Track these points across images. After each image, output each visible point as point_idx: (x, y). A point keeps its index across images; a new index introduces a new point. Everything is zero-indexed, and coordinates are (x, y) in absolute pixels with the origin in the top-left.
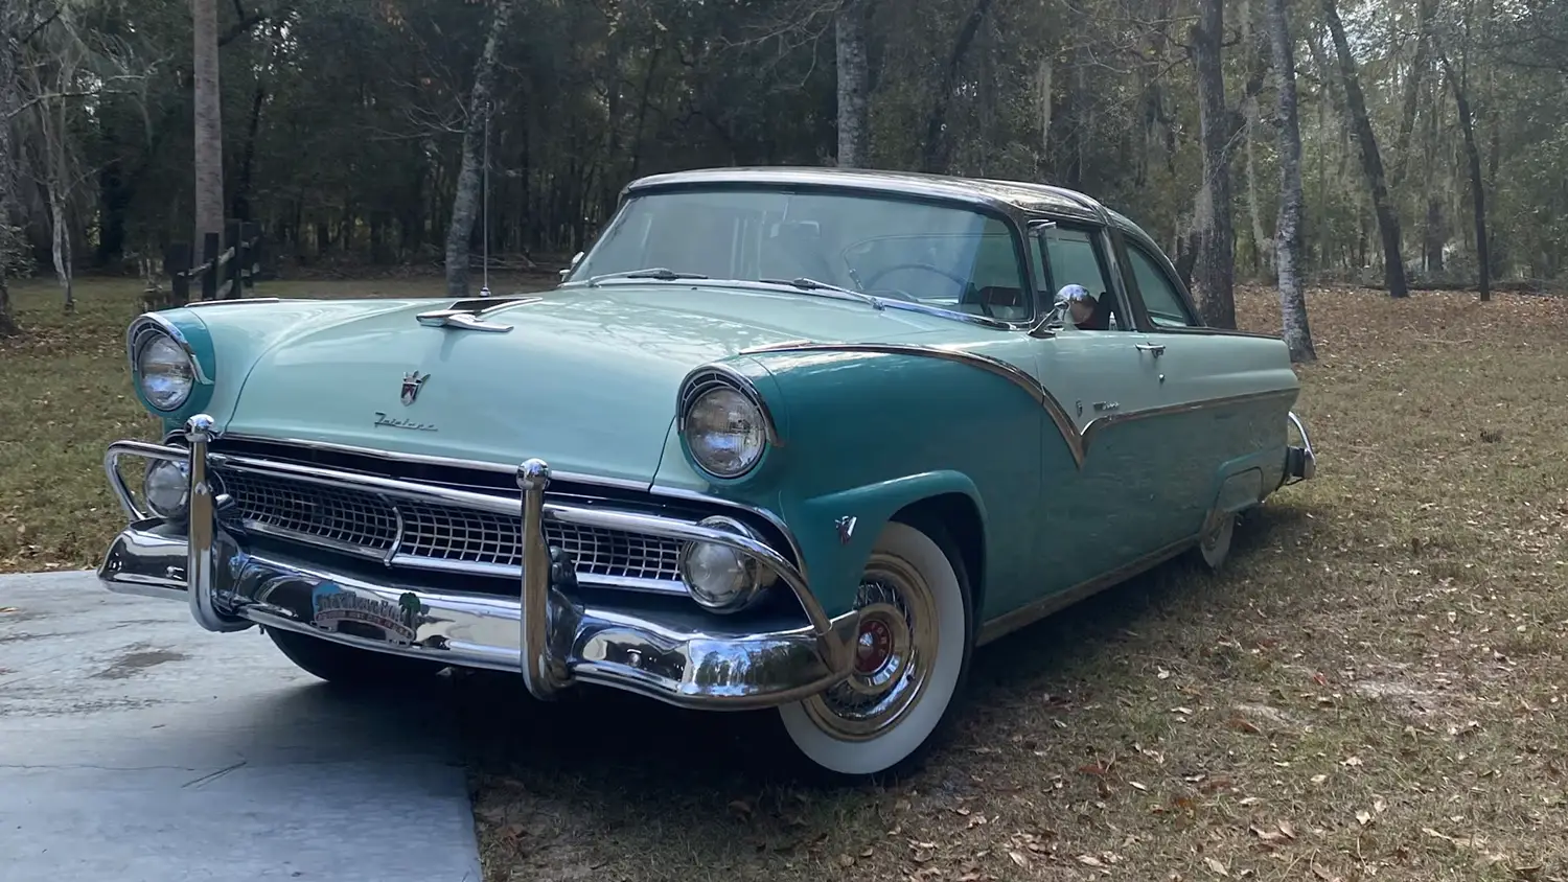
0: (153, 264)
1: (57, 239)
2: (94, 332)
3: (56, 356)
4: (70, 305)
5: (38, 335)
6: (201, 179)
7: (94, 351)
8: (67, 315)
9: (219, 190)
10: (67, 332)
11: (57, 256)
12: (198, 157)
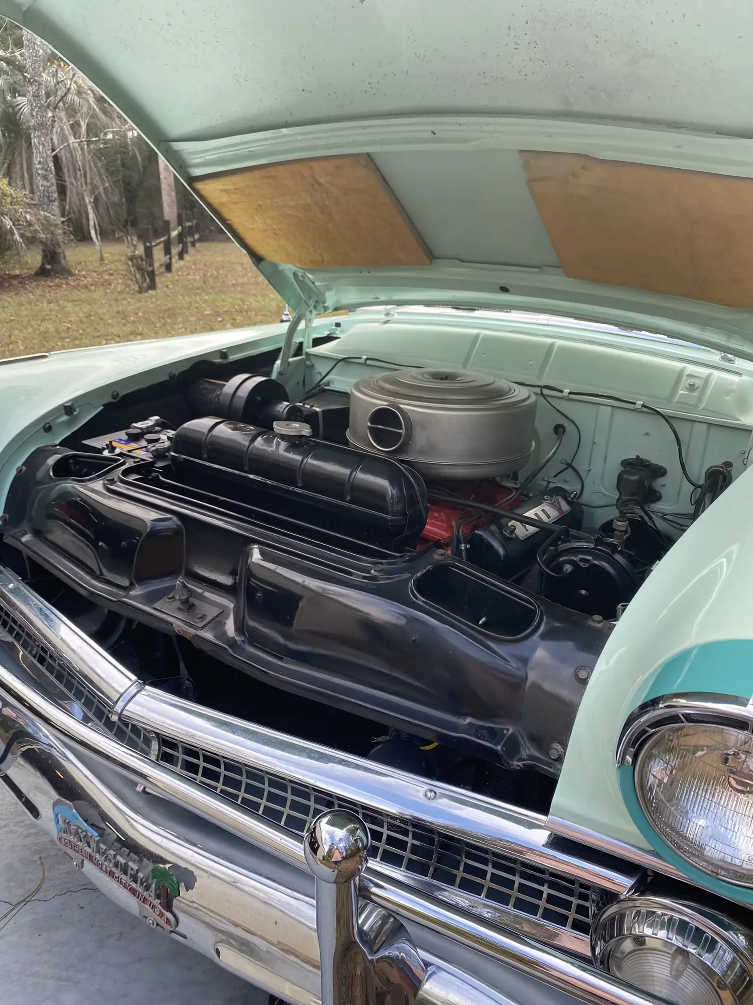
0: (132, 239)
1: (91, 223)
2: (111, 275)
3: (89, 291)
4: (102, 259)
5: (84, 277)
6: (164, 189)
7: (109, 287)
8: (101, 264)
9: (174, 194)
10: (98, 275)
11: (93, 232)
12: (162, 176)
